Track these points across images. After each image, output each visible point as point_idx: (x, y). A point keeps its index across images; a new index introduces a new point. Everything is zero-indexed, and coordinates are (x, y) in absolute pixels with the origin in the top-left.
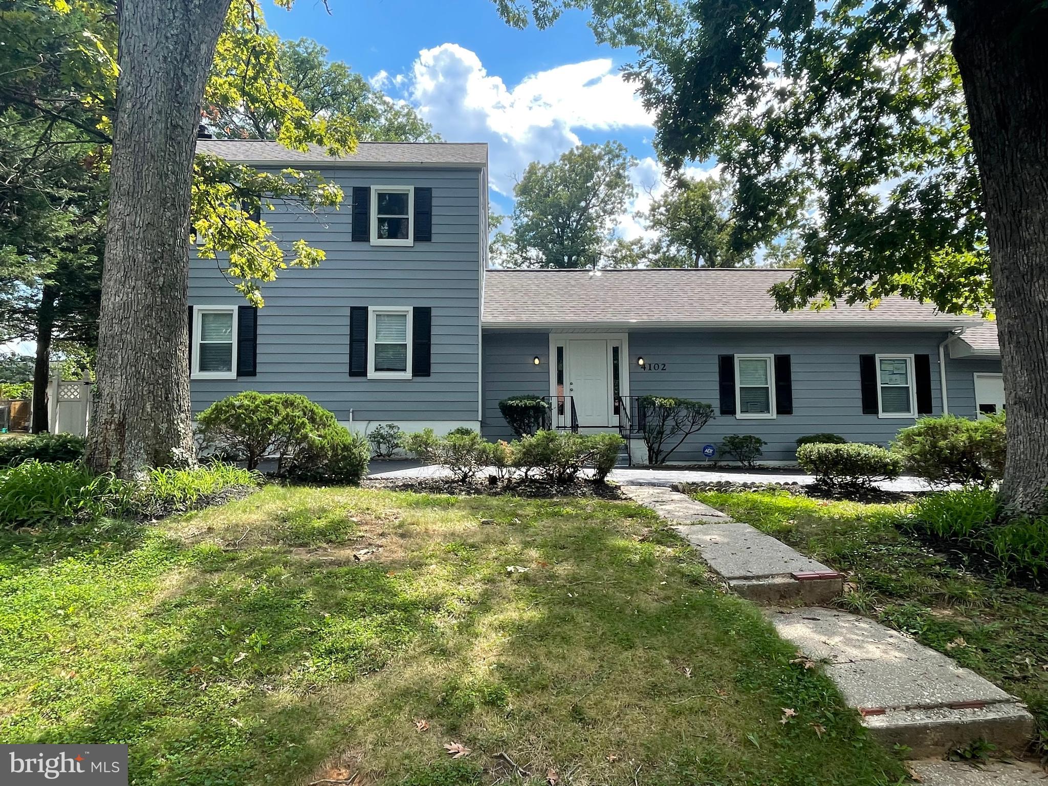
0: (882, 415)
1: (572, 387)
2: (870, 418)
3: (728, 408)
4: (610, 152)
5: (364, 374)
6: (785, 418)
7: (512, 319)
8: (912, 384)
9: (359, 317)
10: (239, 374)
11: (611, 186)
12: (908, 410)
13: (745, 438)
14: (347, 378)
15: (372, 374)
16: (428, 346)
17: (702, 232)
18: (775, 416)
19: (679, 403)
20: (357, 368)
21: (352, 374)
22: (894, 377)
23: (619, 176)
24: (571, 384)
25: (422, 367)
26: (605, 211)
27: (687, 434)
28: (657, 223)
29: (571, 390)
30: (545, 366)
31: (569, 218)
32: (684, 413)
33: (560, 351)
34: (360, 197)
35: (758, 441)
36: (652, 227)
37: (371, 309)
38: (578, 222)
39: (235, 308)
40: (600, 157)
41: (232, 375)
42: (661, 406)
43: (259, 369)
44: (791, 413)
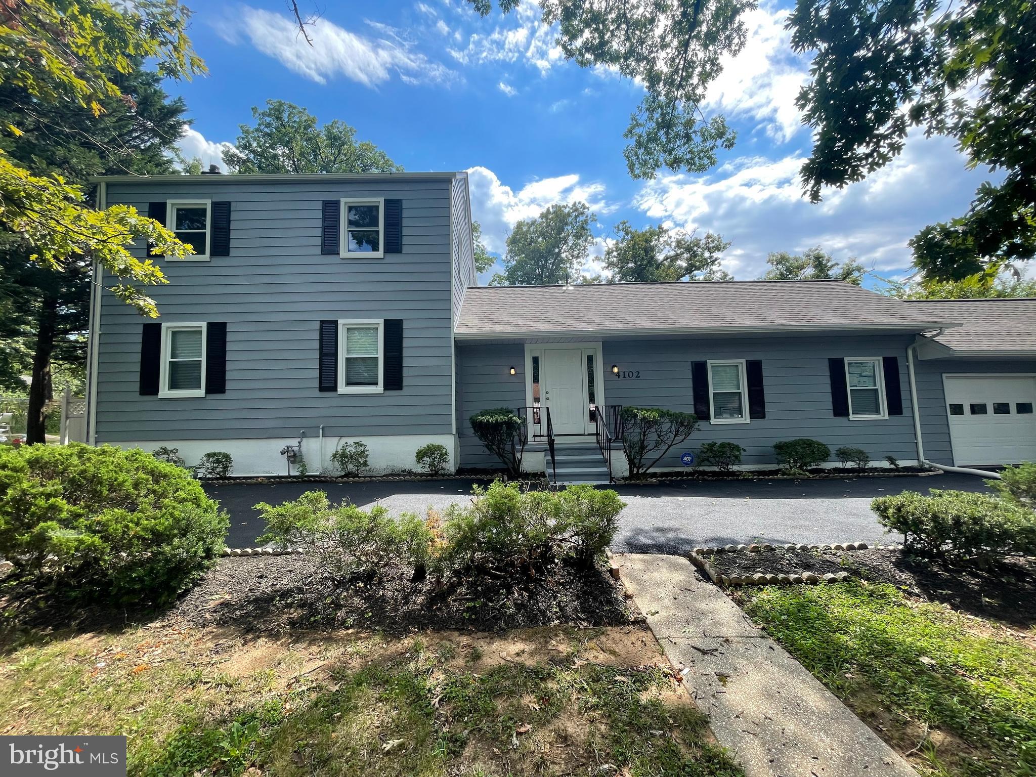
0: (852, 417)
1: (548, 396)
2: (841, 420)
3: (702, 414)
4: (576, 210)
5: (335, 388)
6: (758, 423)
7: (486, 329)
8: (881, 385)
9: (328, 331)
10: (208, 391)
11: (577, 236)
12: (877, 411)
13: (723, 445)
14: (317, 393)
15: (342, 388)
16: (400, 359)
17: (645, 269)
18: (748, 421)
19: (662, 415)
20: (327, 384)
21: (322, 389)
22: (862, 379)
23: (583, 228)
24: (547, 393)
25: (394, 380)
26: (572, 256)
27: (669, 446)
28: (610, 265)
29: (547, 399)
30: (521, 375)
31: (546, 261)
32: (666, 426)
33: (536, 361)
34: (331, 209)
35: (737, 448)
36: (607, 267)
37: (340, 322)
38: (553, 264)
39: (204, 325)
40: (569, 214)
41: (201, 392)
42: (644, 418)
43: (228, 386)
44: (764, 417)
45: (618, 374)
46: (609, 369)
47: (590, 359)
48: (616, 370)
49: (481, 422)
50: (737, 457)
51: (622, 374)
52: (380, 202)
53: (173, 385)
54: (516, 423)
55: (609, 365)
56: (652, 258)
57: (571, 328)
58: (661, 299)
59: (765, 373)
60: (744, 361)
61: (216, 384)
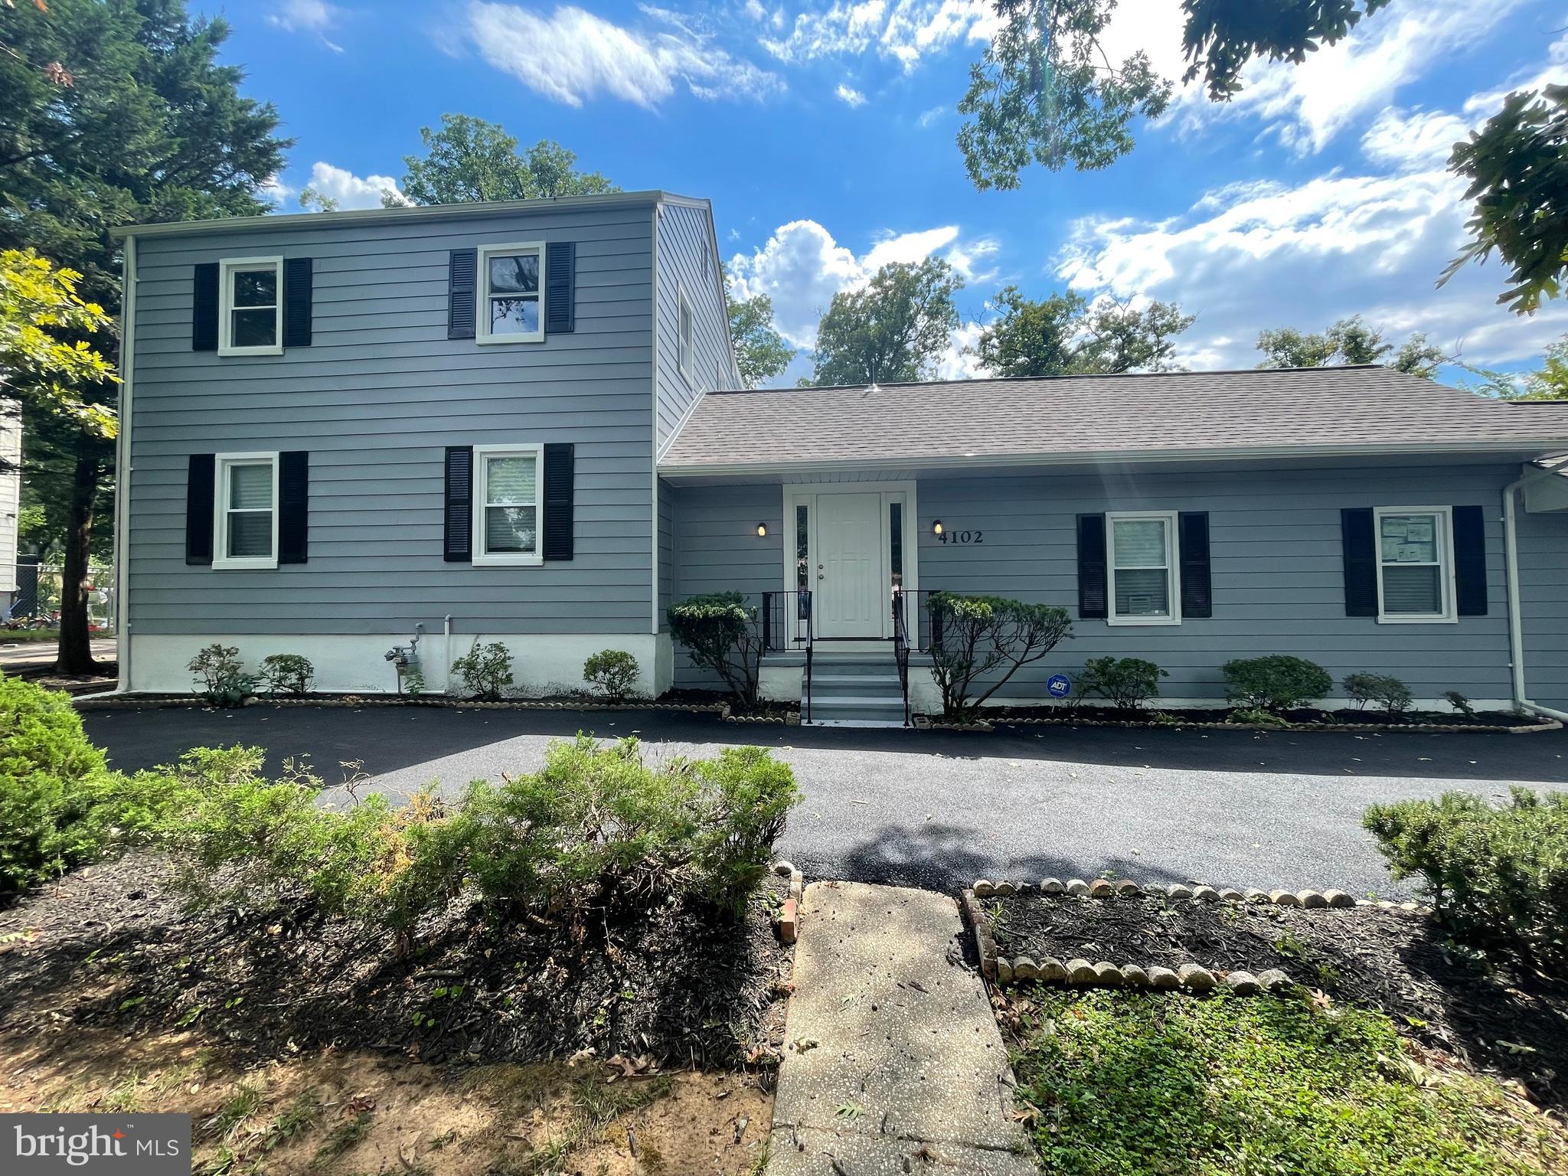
0: (1383, 618)
1: (822, 572)
2: (1362, 624)
3: (1094, 610)
4: (929, 270)
5: (467, 557)
6: (1198, 625)
7: (712, 460)
8: (1446, 561)
9: (458, 462)
10: (281, 561)
11: (932, 314)
12: (1436, 608)
13: (1126, 664)
14: (441, 564)
15: (480, 557)
16: (569, 509)
18: (1178, 621)
19: (1000, 608)
20: (457, 550)
21: (449, 557)
22: (1409, 548)
23: (941, 300)
24: (821, 567)
25: (560, 545)
26: (925, 347)
27: (1018, 665)
28: (987, 360)
29: (821, 577)
30: (775, 538)
32: (1010, 628)
33: (802, 514)
34: (462, 265)
35: (1152, 669)
36: (983, 365)
37: (477, 449)
39: (274, 457)
40: (917, 279)
41: (271, 561)
42: (966, 615)
43: (312, 552)
44: (1210, 615)
45: (943, 537)
46: (928, 529)
47: (896, 511)
48: (938, 529)
49: (681, 616)
50: (1150, 685)
51: (950, 537)
52: (541, 247)
53: (235, 550)
54: (740, 619)
55: (927, 520)
56: (1056, 346)
57: (856, 456)
58: (1030, 405)
59: (1215, 535)
60: (1175, 514)
61: (294, 549)
